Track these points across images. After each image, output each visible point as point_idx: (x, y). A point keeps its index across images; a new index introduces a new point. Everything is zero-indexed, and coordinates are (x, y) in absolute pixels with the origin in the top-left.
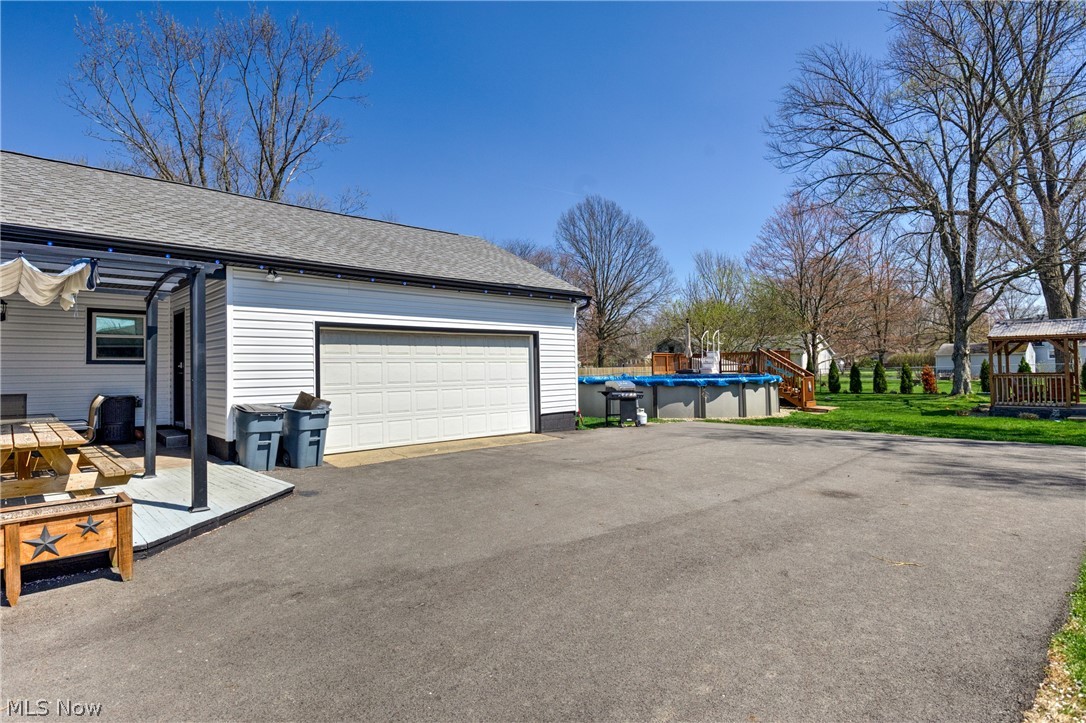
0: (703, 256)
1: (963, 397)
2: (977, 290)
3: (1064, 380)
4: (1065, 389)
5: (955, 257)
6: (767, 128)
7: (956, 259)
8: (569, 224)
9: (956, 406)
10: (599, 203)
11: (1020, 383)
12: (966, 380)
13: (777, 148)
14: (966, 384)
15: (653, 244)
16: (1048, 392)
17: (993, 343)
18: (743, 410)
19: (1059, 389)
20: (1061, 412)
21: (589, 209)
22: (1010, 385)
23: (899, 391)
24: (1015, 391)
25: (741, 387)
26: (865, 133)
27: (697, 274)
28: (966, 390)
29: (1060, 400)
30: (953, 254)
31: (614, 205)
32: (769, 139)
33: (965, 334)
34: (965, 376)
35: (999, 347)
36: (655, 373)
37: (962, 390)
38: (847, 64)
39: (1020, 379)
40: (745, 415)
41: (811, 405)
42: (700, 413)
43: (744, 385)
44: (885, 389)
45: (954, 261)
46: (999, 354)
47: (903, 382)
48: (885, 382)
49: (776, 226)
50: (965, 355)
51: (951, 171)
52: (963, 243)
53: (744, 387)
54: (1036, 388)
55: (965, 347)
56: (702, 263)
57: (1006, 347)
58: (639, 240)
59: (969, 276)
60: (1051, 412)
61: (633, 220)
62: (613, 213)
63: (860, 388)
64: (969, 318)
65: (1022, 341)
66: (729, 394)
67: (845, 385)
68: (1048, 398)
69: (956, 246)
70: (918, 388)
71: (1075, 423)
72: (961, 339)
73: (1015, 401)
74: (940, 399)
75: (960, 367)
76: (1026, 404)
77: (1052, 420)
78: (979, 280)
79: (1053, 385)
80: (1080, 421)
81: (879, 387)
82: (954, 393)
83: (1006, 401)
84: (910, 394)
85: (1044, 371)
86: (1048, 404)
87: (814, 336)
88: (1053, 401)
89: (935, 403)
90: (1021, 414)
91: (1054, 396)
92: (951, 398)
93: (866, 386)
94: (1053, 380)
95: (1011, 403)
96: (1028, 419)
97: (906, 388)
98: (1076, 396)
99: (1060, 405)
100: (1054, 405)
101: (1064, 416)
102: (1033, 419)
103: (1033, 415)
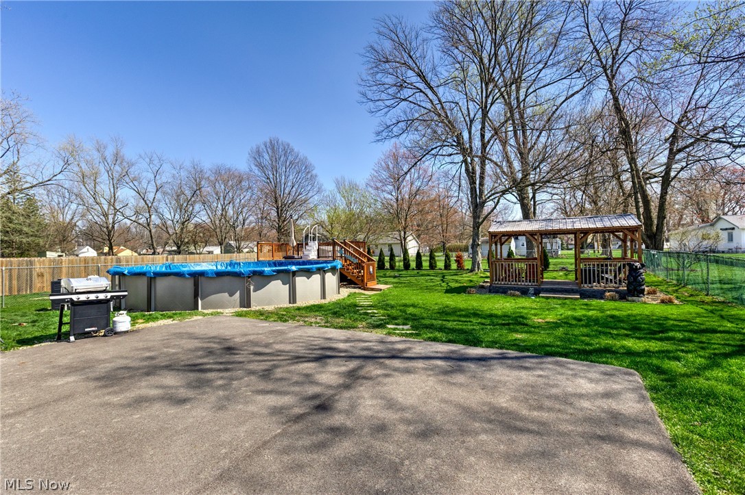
0: (339, 179)
1: (477, 273)
2: (485, 202)
3: (537, 265)
4: (537, 272)
6: (359, 81)
7: (474, 180)
8: (257, 155)
9: (471, 281)
10: (277, 142)
11: (509, 266)
12: (478, 262)
13: (364, 95)
14: (479, 264)
15: (314, 172)
16: (526, 274)
17: (492, 236)
18: (293, 297)
19: (533, 272)
20: (535, 289)
21: (273, 146)
22: (502, 268)
23: (443, 268)
24: (505, 273)
25: (291, 275)
26: (421, 91)
27: (336, 190)
28: (478, 268)
29: (534, 282)
30: (472, 177)
31: (288, 145)
32: (361, 89)
33: (479, 231)
34: (478, 259)
35: (496, 239)
36: (261, 259)
37: (476, 269)
38: (407, 33)
39: (509, 264)
40: (294, 302)
41: (370, 285)
42: (246, 302)
43: (294, 273)
44: (436, 267)
45: (473, 182)
46: (496, 245)
47: (446, 262)
48: (435, 263)
49: (383, 163)
50: (478, 245)
51: (471, 121)
52: (478, 169)
53: (293, 276)
54: (519, 271)
55: (478, 239)
56: (339, 184)
57: (500, 239)
58: (305, 170)
59: (481, 192)
60: (528, 290)
61: (301, 155)
62: (287, 151)
63: (422, 266)
64: (480, 220)
65: (510, 235)
66: (279, 282)
67: (413, 265)
68: (526, 279)
69: (474, 172)
70: (454, 266)
71: (544, 300)
72: (475, 235)
73: (506, 281)
74: (464, 275)
75: (475, 253)
76: (513, 283)
77: (529, 297)
78: (487, 195)
79: (530, 269)
80: (547, 298)
81: (432, 266)
82: (472, 270)
83: (499, 281)
84: (450, 269)
85: (520, 257)
86: (526, 284)
87: (405, 233)
88: (530, 282)
89: (460, 279)
90: (509, 292)
91: (530, 277)
92: (470, 274)
93: (426, 264)
94: (530, 265)
95: (503, 283)
96: (514, 295)
97: (447, 266)
98: (542, 274)
99: (533, 284)
100: (530, 284)
101: (536, 293)
102: (517, 296)
103: (517, 293)
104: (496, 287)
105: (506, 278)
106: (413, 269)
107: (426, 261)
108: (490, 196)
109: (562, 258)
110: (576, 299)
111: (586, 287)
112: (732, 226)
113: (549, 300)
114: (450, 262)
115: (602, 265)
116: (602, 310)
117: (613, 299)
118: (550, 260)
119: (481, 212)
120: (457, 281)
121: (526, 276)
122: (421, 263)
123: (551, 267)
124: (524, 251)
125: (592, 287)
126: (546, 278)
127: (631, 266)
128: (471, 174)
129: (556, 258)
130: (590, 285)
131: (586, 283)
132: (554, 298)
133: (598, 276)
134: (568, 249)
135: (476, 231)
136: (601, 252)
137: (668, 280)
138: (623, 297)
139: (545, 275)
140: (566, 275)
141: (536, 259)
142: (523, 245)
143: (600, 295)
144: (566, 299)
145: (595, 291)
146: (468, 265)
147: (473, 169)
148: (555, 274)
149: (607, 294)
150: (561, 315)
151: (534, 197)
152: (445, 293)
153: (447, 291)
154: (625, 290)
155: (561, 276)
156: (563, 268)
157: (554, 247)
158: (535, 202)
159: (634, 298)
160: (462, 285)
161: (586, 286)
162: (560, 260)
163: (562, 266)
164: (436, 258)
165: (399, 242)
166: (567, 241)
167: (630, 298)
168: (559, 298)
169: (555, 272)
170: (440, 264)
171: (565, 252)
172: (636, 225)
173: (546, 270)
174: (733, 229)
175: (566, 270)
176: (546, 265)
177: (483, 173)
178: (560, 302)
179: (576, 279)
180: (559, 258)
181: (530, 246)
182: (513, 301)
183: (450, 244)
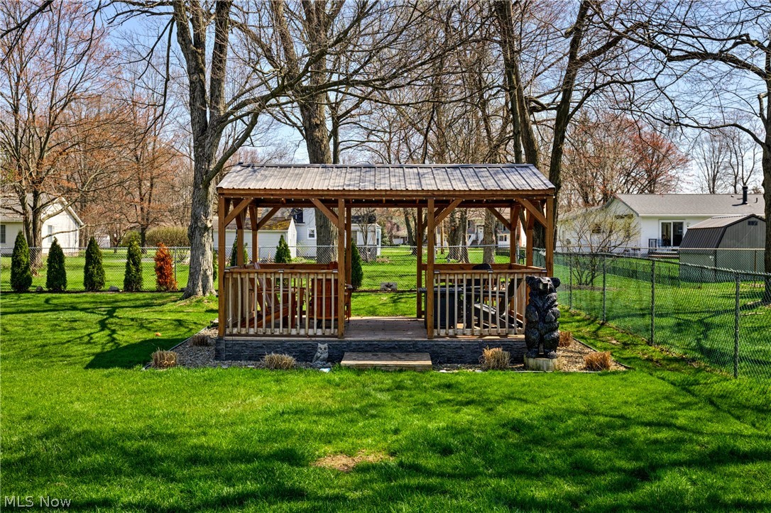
1: (198, 301)
2: (222, 122)
3: (336, 281)
4: (336, 299)
5: (196, 58)
7: (198, 64)
9: (180, 323)
12: (205, 272)
14: (206, 278)
16: (311, 304)
19: (329, 299)
20: (332, 347)
23: (121, 287)
24: (260, 303)
29: (328, 327)
30: (194, 53)
33: (207, 193)
34: (204, 265)
35: (238, 211)
37: (200, 289)
39: (268, 281)
44: (102, 284)
45: (195, 69)
47: (128, 272)
50: (206, 229)
54: (293, 296)
57: (251, 212)
59: (216, 96)
60: (315, 348)
64: (212, 168)
67: (40, 278)
68: (311, 319)
69: (200, 43)
70: (149, 280)
71: (352, 376)
72: (200, 202)
73: (260, 326)
74: (169, 306)
75: (198, 250)
76: (277, 332)
77: (316, 369)
78: (229, 104)
79: (320, 292)
80: (360, 370)
81: (92, 283)
82: (188, 293)
83: (243, 325)
84: (138, 291)
85: (304, 261)
86: (311, 332)
87: (36, 195)
88: (319, 326)
89: (153, 316)
90: (267, 357)
91: (320, 314)
92: (182, 303)
93: (75, 278)
94: (320, 281)
95: (252, 331)
96: (278, 367)
97: (132, 283)
98: (348, 304)
99: (328, 332)
100: (319, 332)
101: (334, 359)
102: (289, 368)
103: (288, 359)
104: (236, 343)
105: (260, 316)
106: (40, 291)
107: (77, 267)
108: (236, 108)
109: (383, 263)
110: (424, 370)
111: (442, 335)
112: (628, 212)
113: (363, 377)
114: (138, 270)
115: (477, 282)
116: (488, 405)
117: (499, 366)
118: (364, 268)
119: (214, 145)
120: (142, 325)
121: (311, 312)
122: (64, 274)
123: (365, 284)
124: (312, 246)
125: (455, 336)
126: (358, 312)
127: (532, 283)
128: (192, 49)
129: (372, 264)
130: (451, 332)
131: (443, 327)
132: (375, 368)
133: (469, 309)
134: (392, 245)
135: (202, 192)
136: (447, 252)
137: (573, 311)
138: (518, 357)
139: (354, 303)
140: (394, 302)
141: (335, 265)
142: (311, 236)
143: (469, 356)
144: (401, 369)
145: (462, 346)
146: (181, 280)
147: (197, 36)
148: (372, 300)
149: (488, 353)
150: (396, 432)
151: (335, 133)
152: (91, 365)
153: (100, 361)
154: (520, 341)
155: (384, 304)
156: (389, 286)
157: (370, 242)
158: (336, 145)
159: (541, 361)
160: (151, 336)
161: (443, 332)
162: (381, 268)
163: (386, 281)
164: (104, 262)
165: (20, 218)
166: (391, 230)
167: (531, 362)
168: (386, 370)
169: (373, 296)
170: (114, 275)
171: (388, 251)
172: (543, 187)
173: (354, 290)
174: (630, 217)
175: (393, 290)
176: (355, 278)
177: (220, 48)
178: (388, 380)
179: (420, 313)
180: (378, 264)
181: (323, 234)
182: (275, 388)
183: (156, 229)
